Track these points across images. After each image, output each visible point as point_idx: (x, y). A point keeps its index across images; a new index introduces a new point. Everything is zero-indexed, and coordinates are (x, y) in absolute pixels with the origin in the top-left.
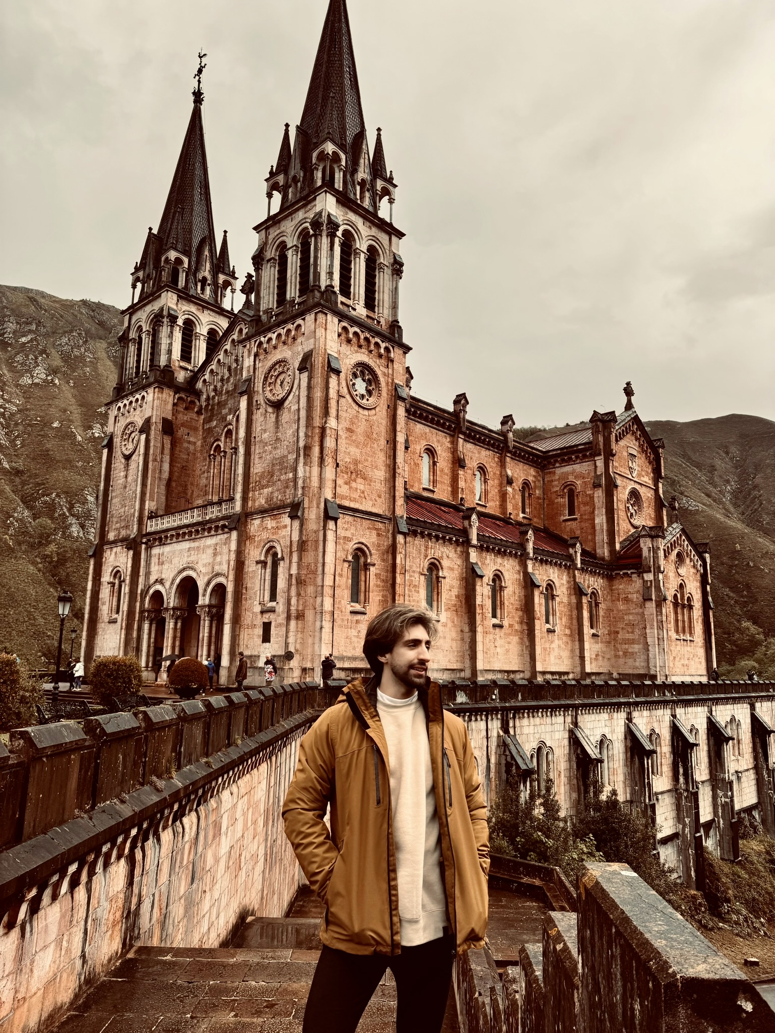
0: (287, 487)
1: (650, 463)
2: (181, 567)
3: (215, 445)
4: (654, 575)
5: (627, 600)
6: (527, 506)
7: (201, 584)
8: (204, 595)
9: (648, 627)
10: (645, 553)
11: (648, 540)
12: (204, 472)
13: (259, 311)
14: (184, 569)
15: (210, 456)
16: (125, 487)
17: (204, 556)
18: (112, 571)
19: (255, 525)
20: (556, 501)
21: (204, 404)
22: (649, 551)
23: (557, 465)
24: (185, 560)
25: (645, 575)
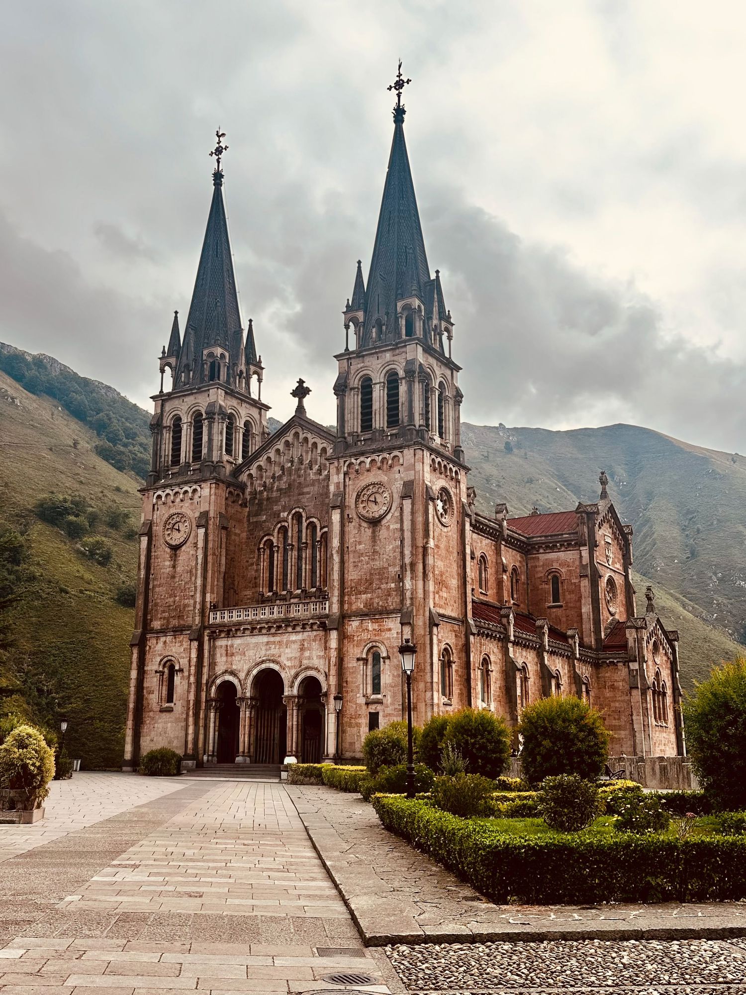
0: (389, 595)
1: (621, 549)
2: (259, 660)
3: (265, 539)
4: (639, 664)
5: (613, 688)
6: (515, 592)
7: (286, 676)
8: (292, 687)
9: (634, 714)
10: (631, 643)
11: (634, 630)
12: (252, 564)
13: (344, 433)
14: (263, 662)
15: (259, 549)
16: (173, 577)
17: (288, 651)
18: (161, 660)
19: (353, 625)
20: (540, 587)
21: (248, 497)
22: (635, 641)
23: (541, 551)
24: (263, 652)
25: (631, 664)
